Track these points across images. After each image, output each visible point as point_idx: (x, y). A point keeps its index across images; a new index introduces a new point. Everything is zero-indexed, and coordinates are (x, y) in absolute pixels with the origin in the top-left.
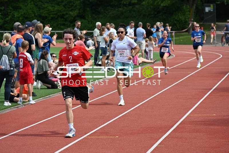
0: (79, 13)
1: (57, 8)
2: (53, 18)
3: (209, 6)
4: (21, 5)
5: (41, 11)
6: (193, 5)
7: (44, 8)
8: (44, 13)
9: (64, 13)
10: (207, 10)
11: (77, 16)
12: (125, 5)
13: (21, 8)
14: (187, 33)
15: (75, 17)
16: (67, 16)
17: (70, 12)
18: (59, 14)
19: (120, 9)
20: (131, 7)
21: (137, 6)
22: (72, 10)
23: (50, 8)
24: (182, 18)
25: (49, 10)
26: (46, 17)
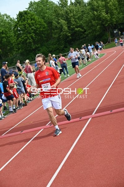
0: (64, 46)
1: (55, 46)
2: (54, 51)
3: (116, 30)
4: (41, 49)
5: (49, 49)
6: (109, 31)
7: (50, 47)
8: (51, 49)
9: (59, 47)
10: (115, 32)
11: (64, 47)
12: (82, 38)
13: (41, 50)
14: (109, 43)
15: (63, 48)
16: (60, 48)
17: (61, 47)
18: (57, 48)
19: (81, 40)
20: (84, 38)
21: (87, 38)
22: (61, 46)
23: (52, 47)
24: (106, 38)
25: (52, 48)
26: (52, 51)
